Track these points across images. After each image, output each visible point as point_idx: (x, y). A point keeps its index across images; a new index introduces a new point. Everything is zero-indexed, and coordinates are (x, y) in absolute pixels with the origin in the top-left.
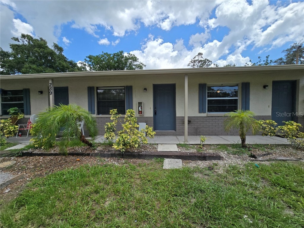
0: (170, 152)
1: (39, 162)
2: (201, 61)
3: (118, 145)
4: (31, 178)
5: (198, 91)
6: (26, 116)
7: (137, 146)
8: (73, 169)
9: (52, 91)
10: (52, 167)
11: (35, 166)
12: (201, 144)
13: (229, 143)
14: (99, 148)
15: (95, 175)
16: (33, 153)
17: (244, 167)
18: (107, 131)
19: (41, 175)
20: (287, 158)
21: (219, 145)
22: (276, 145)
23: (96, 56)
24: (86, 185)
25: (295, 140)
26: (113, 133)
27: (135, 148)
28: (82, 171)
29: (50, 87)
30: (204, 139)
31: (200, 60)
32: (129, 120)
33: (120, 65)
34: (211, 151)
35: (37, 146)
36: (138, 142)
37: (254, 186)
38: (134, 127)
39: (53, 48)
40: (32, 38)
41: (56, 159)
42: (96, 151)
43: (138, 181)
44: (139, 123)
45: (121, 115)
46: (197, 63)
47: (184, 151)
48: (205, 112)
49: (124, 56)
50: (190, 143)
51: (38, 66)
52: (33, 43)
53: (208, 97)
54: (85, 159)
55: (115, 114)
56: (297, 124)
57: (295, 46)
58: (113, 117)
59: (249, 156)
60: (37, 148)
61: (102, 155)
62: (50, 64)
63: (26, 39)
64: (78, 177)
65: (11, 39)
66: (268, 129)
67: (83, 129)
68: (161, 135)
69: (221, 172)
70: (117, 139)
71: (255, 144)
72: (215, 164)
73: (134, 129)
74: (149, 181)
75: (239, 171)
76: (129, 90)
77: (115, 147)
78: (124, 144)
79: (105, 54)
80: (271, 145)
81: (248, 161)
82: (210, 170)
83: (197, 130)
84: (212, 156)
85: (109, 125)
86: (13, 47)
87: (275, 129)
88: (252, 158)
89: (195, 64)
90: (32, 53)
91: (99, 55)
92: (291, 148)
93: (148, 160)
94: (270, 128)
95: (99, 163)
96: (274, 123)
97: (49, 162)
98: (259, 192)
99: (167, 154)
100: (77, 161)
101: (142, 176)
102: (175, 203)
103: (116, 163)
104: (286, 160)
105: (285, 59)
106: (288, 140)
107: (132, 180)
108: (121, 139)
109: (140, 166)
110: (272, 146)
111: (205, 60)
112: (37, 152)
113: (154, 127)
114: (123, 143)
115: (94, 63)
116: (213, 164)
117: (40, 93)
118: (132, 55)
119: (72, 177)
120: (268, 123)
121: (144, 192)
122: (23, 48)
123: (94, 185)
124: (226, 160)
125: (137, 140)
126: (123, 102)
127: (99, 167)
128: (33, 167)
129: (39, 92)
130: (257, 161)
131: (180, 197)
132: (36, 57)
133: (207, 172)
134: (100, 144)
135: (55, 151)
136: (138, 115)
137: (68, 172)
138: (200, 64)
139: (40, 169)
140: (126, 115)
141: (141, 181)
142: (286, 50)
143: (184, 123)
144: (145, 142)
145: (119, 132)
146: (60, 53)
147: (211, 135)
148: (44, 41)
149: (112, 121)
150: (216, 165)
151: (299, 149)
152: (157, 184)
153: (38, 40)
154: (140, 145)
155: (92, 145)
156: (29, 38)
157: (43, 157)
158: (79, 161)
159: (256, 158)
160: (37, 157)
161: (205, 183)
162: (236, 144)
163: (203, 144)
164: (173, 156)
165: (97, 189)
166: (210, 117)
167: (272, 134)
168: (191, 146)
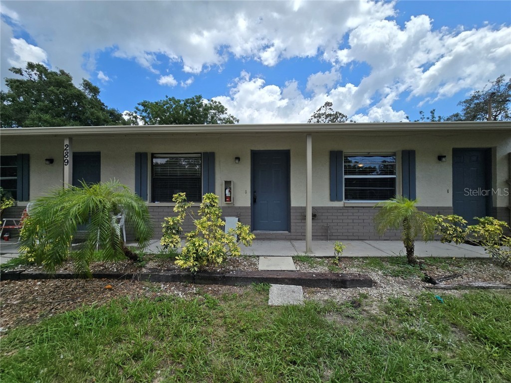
0: (280, 272)
1: (31, 293)
2: (330, 115)
3: (186, 260)
4: (9, 328)
5: (328, 164)
6: (20, 204)
7: (220, 260)
8: (96, 307)
9: (69, 158)
10: (57, 302)
11: (23, 300)
12: (334, 257)
13: (384, 255)
14: (151, 265)
15: (138, 318)
16: (24, 273)
17: (416, 302)
18: (166, 232)
19: (31, 319)
20: (490, 283)
21: (367, 258)
22: (465, 258)
23: (155, 102)
24: (119, 341)
25: (498, 250)
26: (177, 237)
27: (216, 265)
28: (113, 312)
29: (65, 151)
30: (341, 248)
31: (327, 113)
32: (207, 212)
33: (196, 119)
34: (354, 270)
35: (33, 260)
36: (222, 254)
37: (440, 340)
38: (215, 225)
39: (81, 88)
40: (46, 70)
41: (67, 285)
42: (144, 270)
43: (221, 332)
44: (226, 218)
45: (192, 204)
46: (324, 118)
47: (305, 269)
48: (341, 200)
49: (204, 104)
50: (317, 255)
51: (53, 117)
52: (47, 78)
53: (346, 174)
54: (122, 286)
55: (181, 202)
56: (501, 222)
57: (477, 95)
58: (178, 207)
59: (423, 280)
60: (32, 264)
61: (155, 277)
62: (76, 114)
63: (35, 71)
64: (103, 324)
65: (10, 70)
66: (452, 230)
67: (124, 227)
68: (263, 239)
69: (375, 311)
70: (184, 249)
71: (430, 258)
72: (363, 294)
73: (216, 230)
74: (242, 331)
75: (408, 311)
76: (209, 159)
77: (180, 262)
78: (197, 258)
79: (170, 100)
80: (456, 258)
81: (422, 289)
82: (356, 307)
83: (327, 231)
84: (357, 280)
85: (169, 222)
86: (11, 83)
87: (464, 231)
88: (427, 284)
89: (320, 120)
90: (45, 95)
91: (161, 101)
92: (492, 265)
93: (241, 286)
94: (456, 230)
95: (147, 295)
96: (461, 220)
97: (51, 291)
98: (452, 354)
99: (275, 277)
100: (106, 289)
101: (228, 320)
102: (292, 379)
103: (180, 293)
104: (488, 288)
105: (463, 115)
106: (485, 250)
107: (210, 330)
108: (191, 248)
109: (225, 299)
110: (459, 260)
111: (336, 114)
112: (32, 272)
113: (251, 225)
114: (195, 255)
115: (152, 115)
116: (360, 294)
117: (48, 162)
118: (216, 102)
119: (91, 324)
120: (451, 220)
121: (231, 355)
122: (29, 85)
123: (133, 341)
124: (382, 287)
125: (220, 251)
126: (199, 180)
127: (147, 303)
128: (18, 301)
129: (46, 160)
130: (437, 288)
131: (301, 367)
132: (52, 101)
133: (351, 311)
134: (152, 257)
135: (66, 269)
136: (224, 204)
137: (86, 313)
138: (328, 119)
139: (32, 307)
140: (201, 204)
141: (226, 331)
142: (465, 102)
143: (304, 218)
144: (237, 253)
145: (189, 235)
146: (93, 96)
147: (352, 240)
148: (67, 75)
149: (177, 214)
150: (366, 297)
151: (507, 266)
152: (258, 337)
153: (56, 74)
154: (226, 259)
155: (138, 259)
156: (41, 69)
157: (43, 282)
158: (110, 289)
159: (434, 283)
160: (31, 282)
161: (348, 336)
162: (397, 257)
163: (339, 257)
164: (286, 280)
165: (139, 351)
166: (350, 208)
167: (459, 240)
168: (318, 260)
